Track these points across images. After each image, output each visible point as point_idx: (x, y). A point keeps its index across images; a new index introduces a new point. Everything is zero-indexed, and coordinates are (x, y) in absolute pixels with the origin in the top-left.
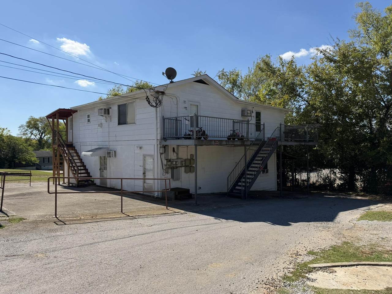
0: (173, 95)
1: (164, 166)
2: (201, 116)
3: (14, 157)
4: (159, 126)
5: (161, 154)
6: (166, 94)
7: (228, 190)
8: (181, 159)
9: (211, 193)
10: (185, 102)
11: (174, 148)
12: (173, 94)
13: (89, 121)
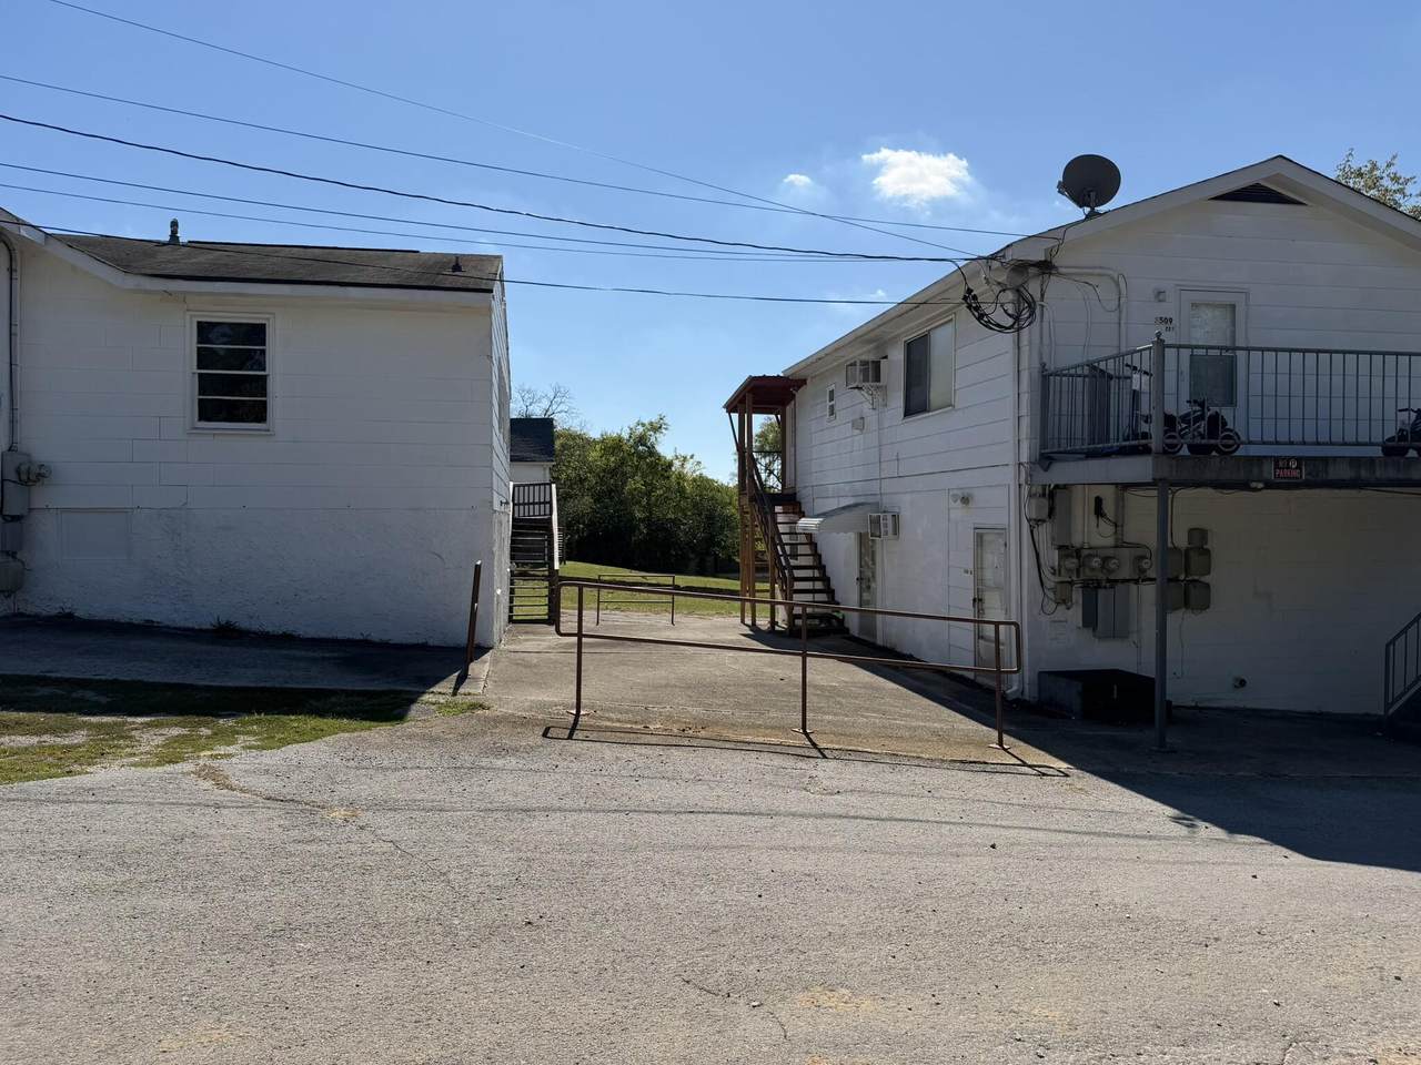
0: (1097, 271)
1: (1046, 572)
2: (1248, 349)
3: (711, 541)
4: (1024, 411)
5: (1035, 523)
6: (1062, 270)
7: (1388, 706)
8: (1138, 546)
9: (1310, 713)
10: (1161, 297)
11: (1098, 501)
12: (1095, 268)
13: (832, 413)
